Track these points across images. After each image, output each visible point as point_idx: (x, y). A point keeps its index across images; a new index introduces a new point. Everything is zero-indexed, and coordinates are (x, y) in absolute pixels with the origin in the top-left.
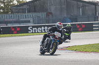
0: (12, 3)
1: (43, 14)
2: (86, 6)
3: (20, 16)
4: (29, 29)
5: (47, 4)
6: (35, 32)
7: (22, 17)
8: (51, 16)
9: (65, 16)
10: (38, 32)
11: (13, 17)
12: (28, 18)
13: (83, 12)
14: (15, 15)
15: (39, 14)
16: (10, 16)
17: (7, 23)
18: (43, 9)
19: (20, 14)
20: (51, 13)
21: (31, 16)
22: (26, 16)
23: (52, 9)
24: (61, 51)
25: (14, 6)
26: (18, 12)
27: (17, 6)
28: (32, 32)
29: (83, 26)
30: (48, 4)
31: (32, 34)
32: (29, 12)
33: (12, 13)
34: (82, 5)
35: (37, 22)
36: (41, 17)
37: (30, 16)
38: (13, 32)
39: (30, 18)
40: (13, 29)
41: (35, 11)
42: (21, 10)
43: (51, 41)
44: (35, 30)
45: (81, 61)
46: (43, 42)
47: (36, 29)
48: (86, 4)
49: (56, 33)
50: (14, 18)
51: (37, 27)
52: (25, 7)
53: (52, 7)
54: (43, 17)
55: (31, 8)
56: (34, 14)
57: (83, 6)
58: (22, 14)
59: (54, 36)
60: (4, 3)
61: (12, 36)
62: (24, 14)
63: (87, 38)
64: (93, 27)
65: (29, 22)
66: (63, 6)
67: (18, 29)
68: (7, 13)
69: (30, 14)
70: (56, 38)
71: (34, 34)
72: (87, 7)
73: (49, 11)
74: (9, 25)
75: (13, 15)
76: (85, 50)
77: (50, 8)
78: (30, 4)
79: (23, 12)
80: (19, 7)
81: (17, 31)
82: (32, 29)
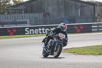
0: (8, 4)
1: (40, 15)
2: (84, 6)
3: (16, 17)
4: (26, 30)
5: (44, 4)
6: (32, 34)
7: (19, 18)
8: (48, 17)
9: (63, 16)
10: (35, 34)
11: (9, 18)
12: (25, 19)
13: (81, 13)
14: (11, 16)
15: (36, 15)
16: (6, 16)
17: (3, 24)
18: (40, 9)
19: (16, 15)
20: (49, 14)
21: (28, 17)
22: (22, 16)
23: (50, 9)
25: (10, 6)
26: (15, 13)
27: (13, 6)
28: (29, 34)
29: (82, 27)
30: (46, 5)
31: (29, 35)
32: (26, 12)
33: (8, 13)
34: (80, 5)
35: (34, 23)
36: (38, 18)
37: (27, 17)
40: (9, 31)
41: (32, 12)
42: (17, 11)
43: (55, 43)
44: (32, 31)
45: (79, 64)
47: (33, 30)
48: (85, 5)
49: (60, 34)
50: (10, 19)
51: (34, 28)
52: (22, 7)
53: (49, 7)
54: (40, 17)
55: (28, 8)
56: (31, 15)
57: (81, 7)
58: (19, 15)
59: (58, 38)
61: (8, 38)
62: (21, 15)
63: (85, 40)
64: (91, 28)
65: (26, 23)
66: (61, 6)
67: (15, 31)
68: (3, 13)
69: (27, 15)
71: (31, 35)
72: (85, 8)
73: (46, 12)
74: (6, 27)
75: (9, 16)
76: (83, 52)
77: (47, 9)
78: (27, 5)
79: (20, 13)
80: (16, 7)
81: (14, 33)
82: (29, 30)
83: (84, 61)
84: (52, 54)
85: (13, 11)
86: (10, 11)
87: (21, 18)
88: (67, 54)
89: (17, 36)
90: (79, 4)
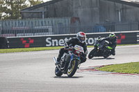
0: (22, 5)
1: (67, 20)
2: (126, 8)
3: (34, 23)
4: (47, 40)
5: (72, 5)
6: (55, 46)
7: (37, 24)
8: (77, 22)
10: (59, 46)
11: (24, 24)
12: (46, 25)
13: (123, 17)
14: (27, 22)
15: (61, 20)
16: (21, 22)
17: (16, 32)
18: (66, 12)
19: (34, 20)
20: (78, 19)
21: (50, 22)
22: (42, 22)
23: (80, 13)
24: (91, 72)
25: (25, 8)
26: (32, 17)
27: (30, 8)
28: (52, 46)
29: (123, 37)
30: (74, 6)
31: (51, 48)
32: (47, 16)
33: (23, 18)
34: (121, 7)
35: (58, 30)
36: (64, 24)
37: (48, 23)
38: (24, 45)
39: (48, 26)
40: (24, 42)
41: (55, 16)
42: (35, 15)
43: (70, 57)
44: (55, 42)
45: (119, 86)
46: (59, 59)
47: (56, 40)
48: (128, 6)
49: (76, 46)
50: (25, 26)
51: (58, 38)
52: (41, 9)
53: (79, 9)
54: (67, 23)
55: (50, 11)
56: (54, 20)
57: (123, 9)
58: (37, 20)
59: (74, 51)
60: (12, 4)
61: (22, 51)
62: (40, 20)
63: (128, 54)
64: (136, 38)
65: (47, 31)
66: (95, 9)
67: (32, 41)
68: (16, 18)
69: (49, 20)
70: (77, 54)
71: (54, 48)
72: (128, 10)
73: (75, 15)
74: (19, 36)
75: (24, 21)
76: (125, 71)
77: (76, 12)
78: (49, 6)
79: (38, 18)
80: (34, 9)
81: (30, 44)
82: (51, 41)
83: (126, 83)
84: (66, 73)
85: (30, 15)
86: (25, 14)
87: (40, 24)
88: (103, 73)
89: (34, 49)
90: (120, 5)
